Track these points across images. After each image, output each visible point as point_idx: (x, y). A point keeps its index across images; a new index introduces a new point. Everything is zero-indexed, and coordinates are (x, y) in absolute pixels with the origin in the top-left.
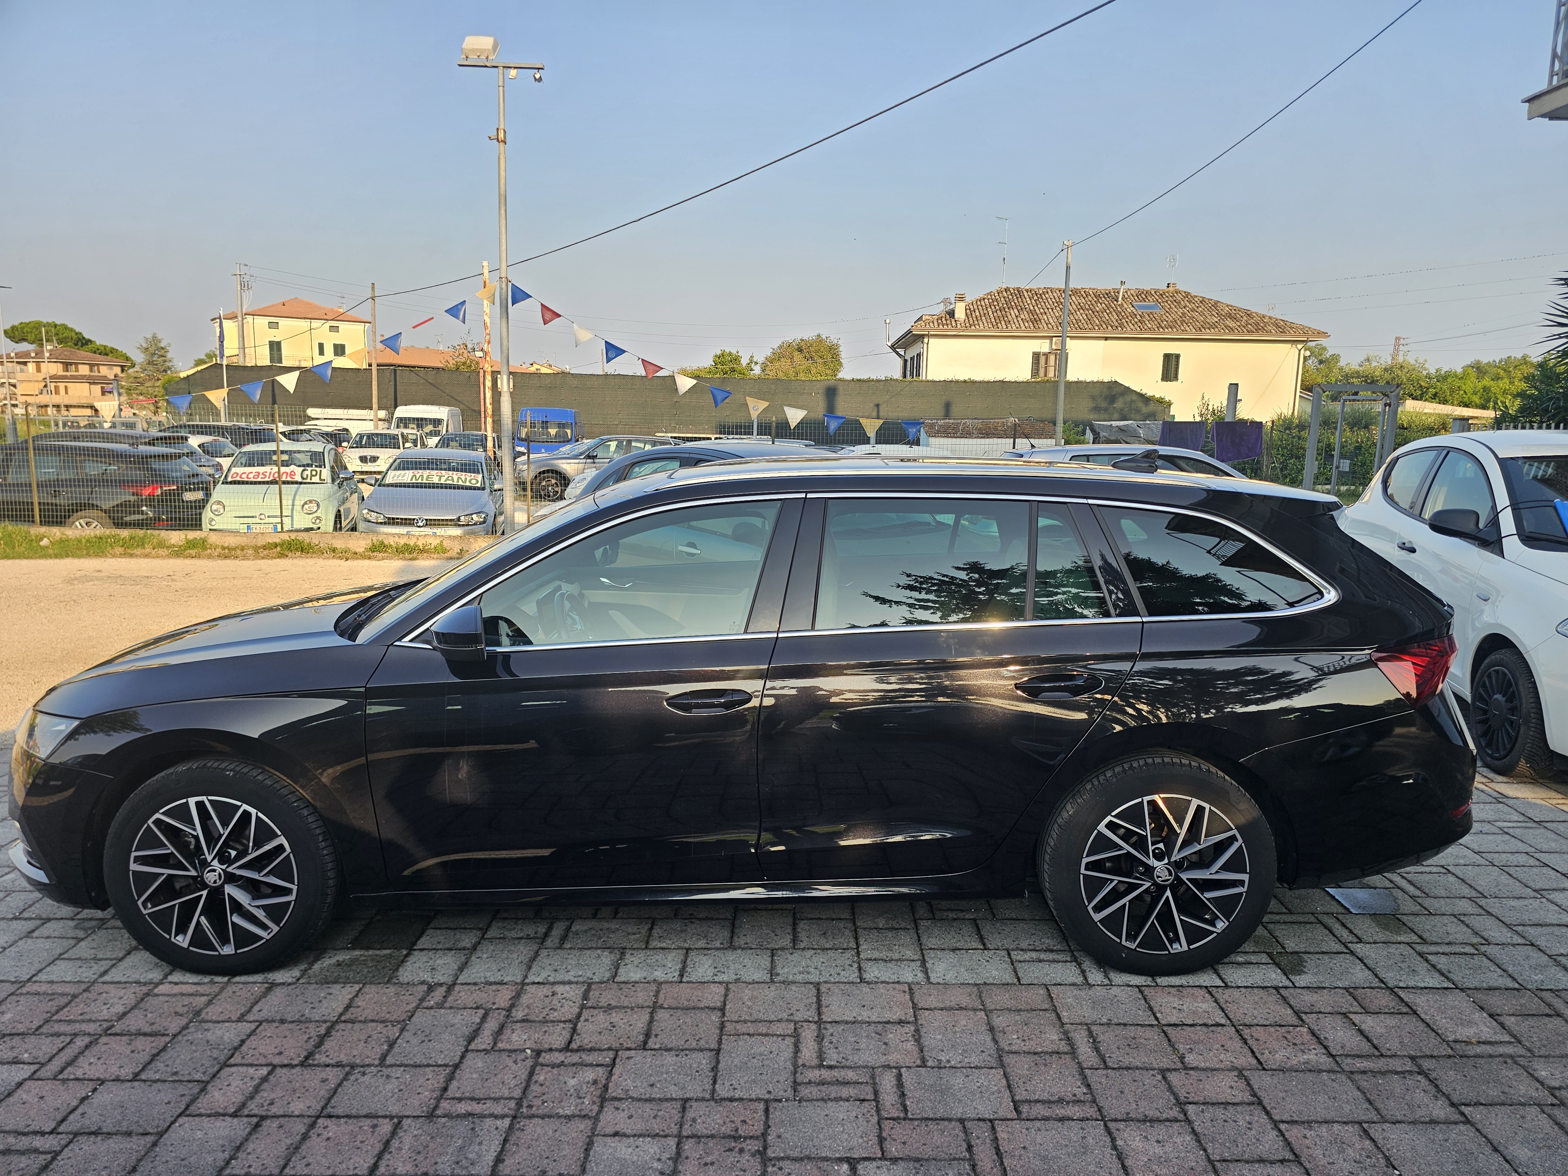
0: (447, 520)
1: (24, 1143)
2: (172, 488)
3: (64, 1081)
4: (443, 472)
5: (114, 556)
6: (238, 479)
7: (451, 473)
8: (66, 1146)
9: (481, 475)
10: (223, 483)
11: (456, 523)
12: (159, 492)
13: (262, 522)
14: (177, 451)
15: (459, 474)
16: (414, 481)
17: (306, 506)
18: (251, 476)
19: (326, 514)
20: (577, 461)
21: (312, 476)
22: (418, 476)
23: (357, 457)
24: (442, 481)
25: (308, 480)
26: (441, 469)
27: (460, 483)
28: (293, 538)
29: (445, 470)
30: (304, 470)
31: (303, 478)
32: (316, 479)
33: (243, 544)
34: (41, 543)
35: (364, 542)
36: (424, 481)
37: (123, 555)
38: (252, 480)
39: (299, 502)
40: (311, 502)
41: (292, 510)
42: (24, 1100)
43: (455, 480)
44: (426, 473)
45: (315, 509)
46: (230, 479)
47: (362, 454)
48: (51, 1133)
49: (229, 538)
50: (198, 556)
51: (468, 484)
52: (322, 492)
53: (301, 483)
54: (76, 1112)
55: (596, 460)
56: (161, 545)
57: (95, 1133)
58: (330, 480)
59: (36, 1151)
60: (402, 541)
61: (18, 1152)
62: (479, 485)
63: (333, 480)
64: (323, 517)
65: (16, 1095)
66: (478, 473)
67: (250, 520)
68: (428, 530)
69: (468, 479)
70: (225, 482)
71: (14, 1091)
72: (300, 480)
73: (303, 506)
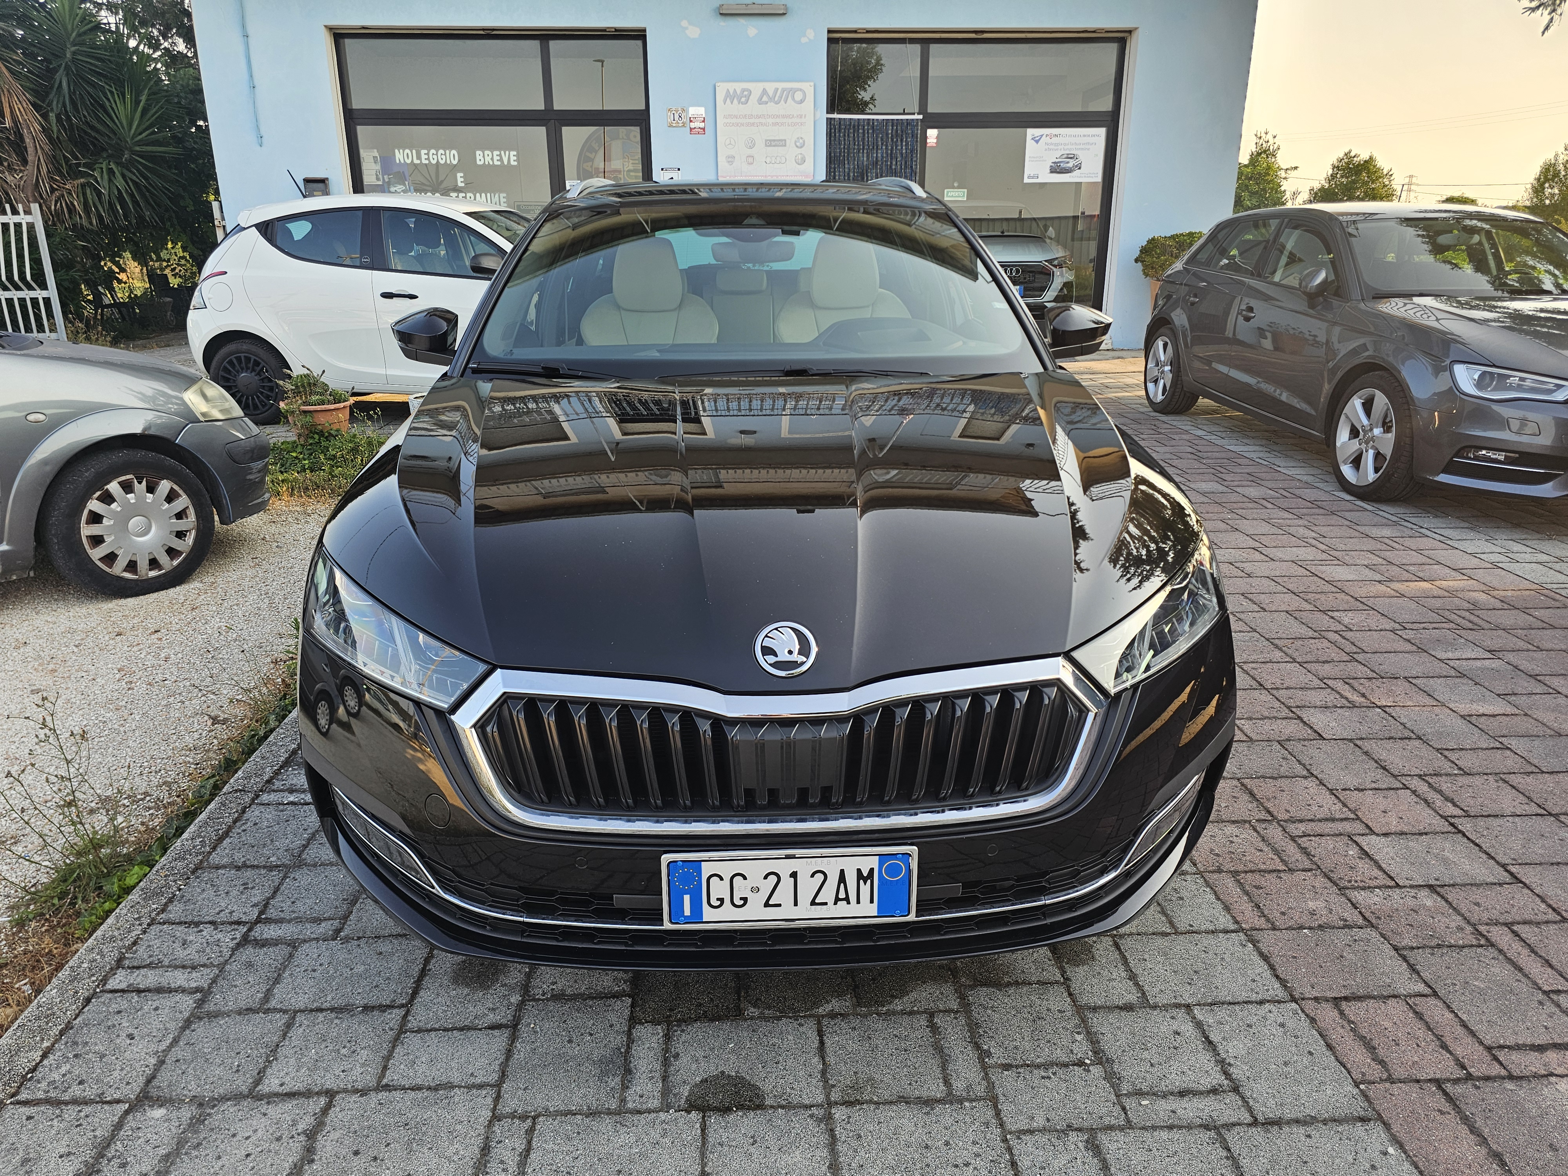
1: (1432, 795)
3: (1354, 812)
8: (1410, 775)
42: (1398, 820)
48: (1408, 788)
54: (1377, 787)
57: (1384, 768)
59: (1430, 785)
61: (1440, 792)
65: (1399, 829)
71: (1395, 833)
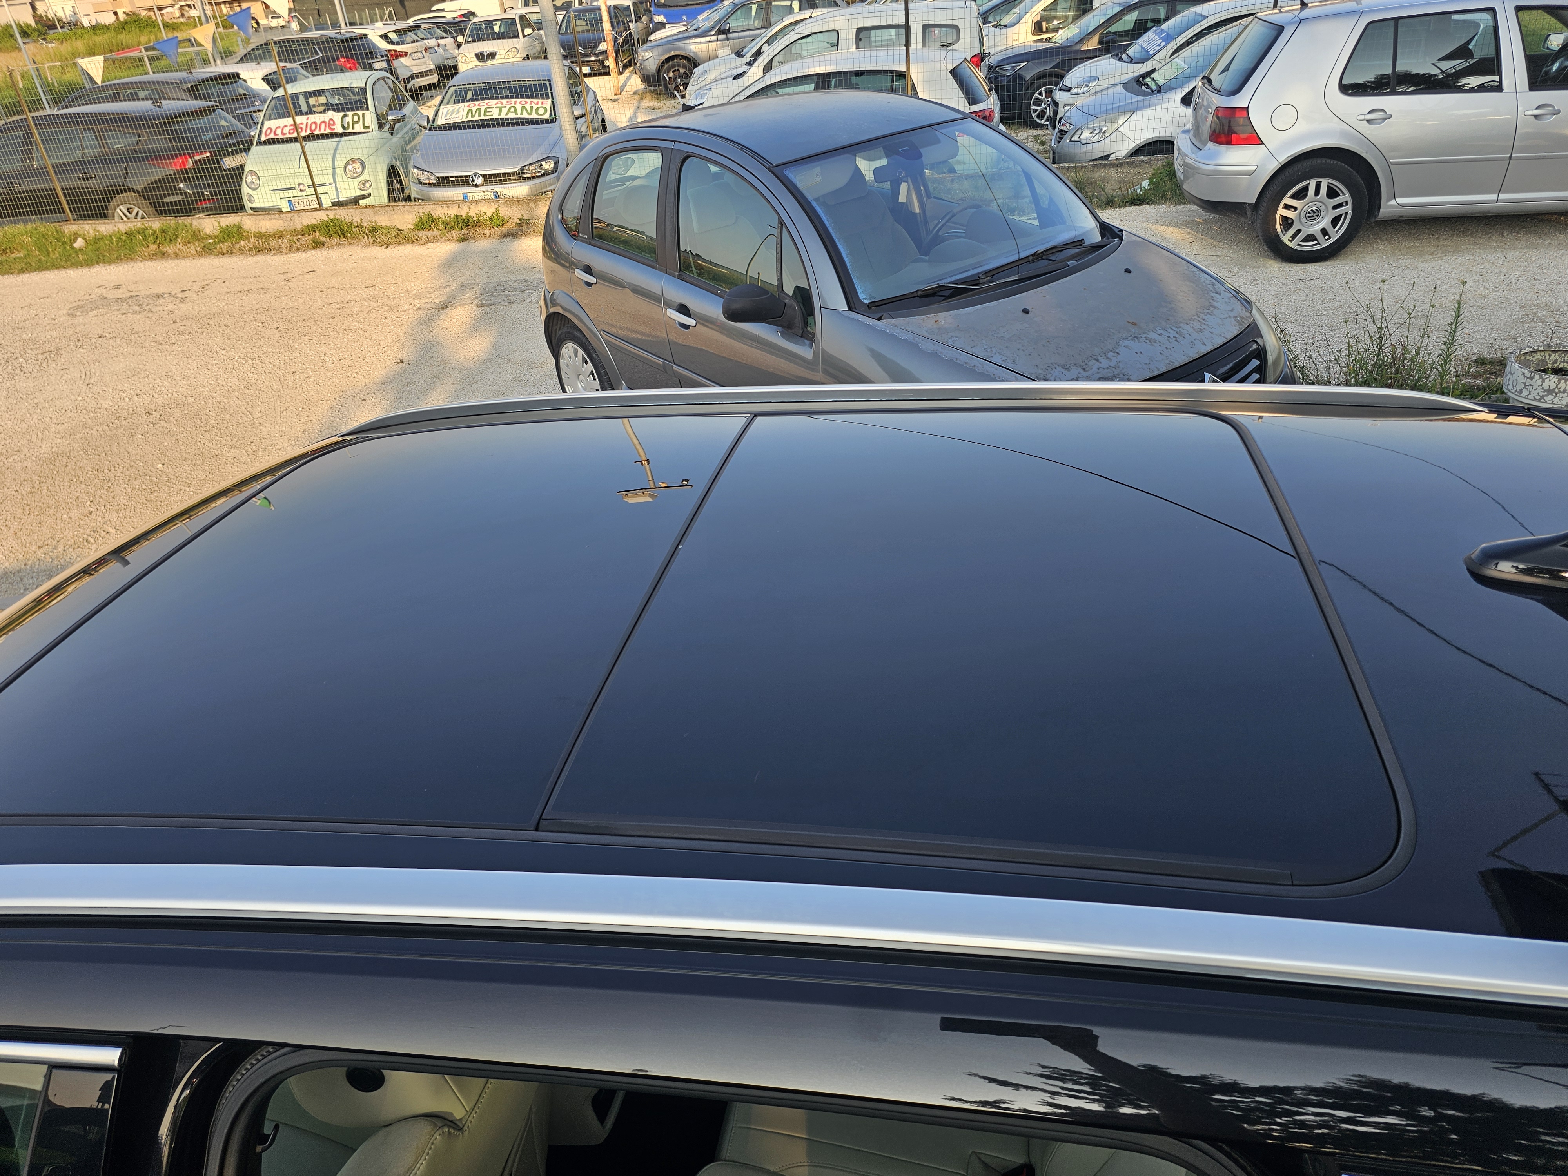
0: (509, 174)
2: (205, 156)
4: (504, 101)
5: (144, 258)
6: (272, 136)
7: (513, 100)
9: (549, 101)
10: (257, 145)
11: (520, 176)
12: (190, 163)
13: (304, 194)
14: (210, 104)
15: (523, 101)
16: (470, 119)
17: (350, 167)
18: (286, 130)
19: (375, 176)
20: (708, 39)
21: (354, 123)
22: (474, 109)
23: (473, 55)
24: (503, 116)
25: (350, 130)
26: (502, 98)
27: (525, 115)
28: (332, 217)
29: (507, 97)
30: (345, 116)
31: (344, 128)
32: (359, 128)
33: (281, 229)
34: (76, 245)
35: (410, 216)
36: (482, 117)
37: (153, 257)
38: (288, 136)
39: (340, 162)
40: (353, 161)
41: (334, 174)
43: (519, 112)
44: (484, 104)
45: (359, 170)
46: (263, 138)
47: (478, 51)
49: (264, 222)
50: (230, 252)
51: (534, 115)
52: (367, 143)
53: (342, 135)
55: (731, 36)
56: (196, 236)
58: (375, 126)
60: (453, 211)
62: (547, 116)
63: (381, 126)
64: (372, 179)
66: (548, 98)
67: (290, 193)
68: (487, 191)
69: (535, 107)
70: (260, 143)
72: (341, 130)
73: (345, 168)
